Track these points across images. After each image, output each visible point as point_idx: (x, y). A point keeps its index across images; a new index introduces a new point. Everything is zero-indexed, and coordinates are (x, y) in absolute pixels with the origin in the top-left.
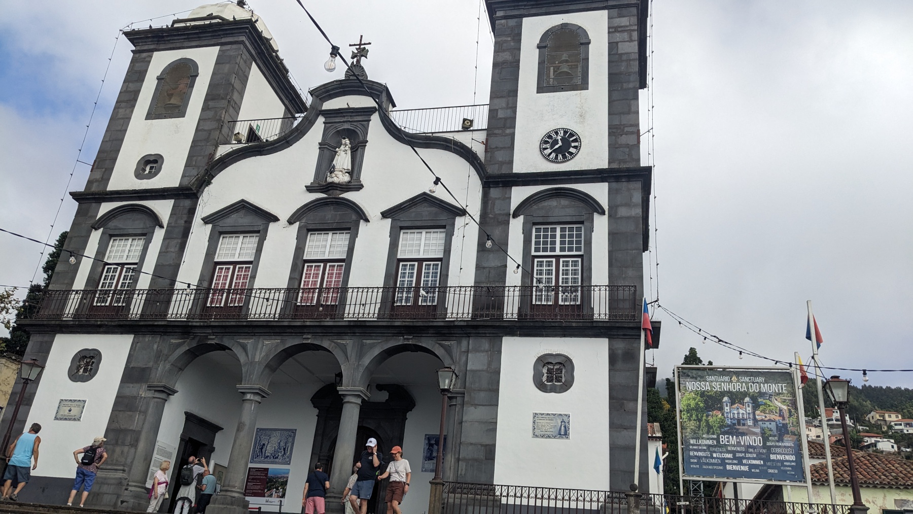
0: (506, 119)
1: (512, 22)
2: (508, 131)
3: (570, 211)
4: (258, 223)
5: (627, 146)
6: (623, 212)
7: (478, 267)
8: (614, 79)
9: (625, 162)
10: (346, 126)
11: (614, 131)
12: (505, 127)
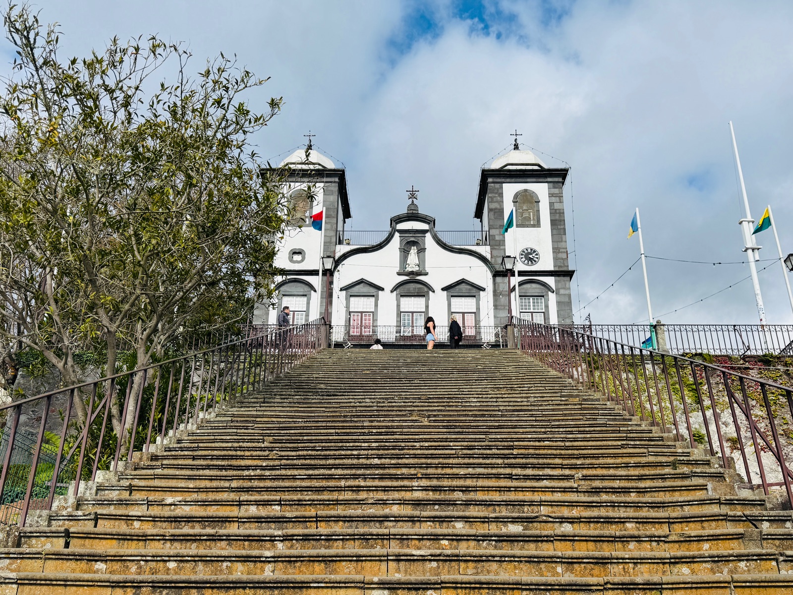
0: (500, 241)
1: (497, 186)
2: (502, 247)
3: (538, 291)
4: (372, 291)
5: (562, 259)
6: (562, 292)
7: (495, 317)
8: (554, 223)
9: (561, 267)
10: (412, 239)
11: (556, 250)
12: (499, 245)
